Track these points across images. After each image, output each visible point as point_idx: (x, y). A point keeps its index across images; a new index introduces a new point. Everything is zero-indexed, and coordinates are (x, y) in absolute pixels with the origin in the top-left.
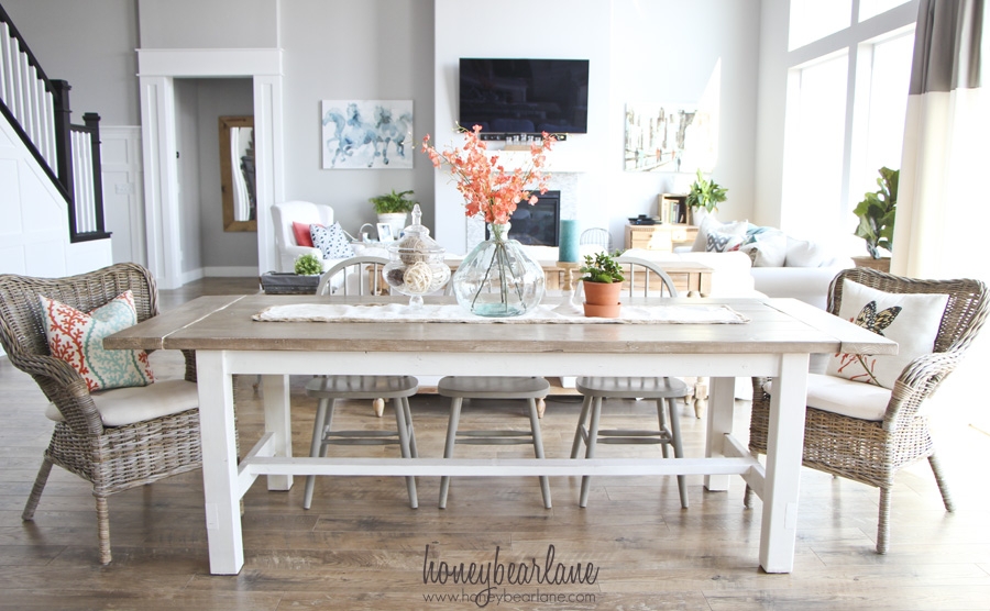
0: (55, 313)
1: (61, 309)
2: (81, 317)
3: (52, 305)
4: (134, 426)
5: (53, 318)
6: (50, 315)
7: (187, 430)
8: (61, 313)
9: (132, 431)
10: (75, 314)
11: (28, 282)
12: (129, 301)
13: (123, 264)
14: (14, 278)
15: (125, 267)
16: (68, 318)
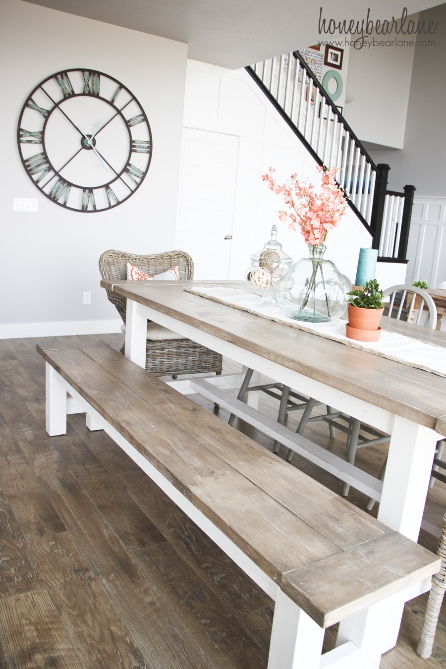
0: (134, 274)
1: (137, 272)
2: (147, 277)
3: (133, 269)
4: (161, 342)
5: (132, 276)
6: (131, 274)
7: (192, 350)
8: (137, 274)
9: (160, 344)
10: (144, 275)
11: (124, 255)
12: (176, 273)
13: (176, 251)
14: (117, 252)
15: (178, 253)
16: (140, 277)
